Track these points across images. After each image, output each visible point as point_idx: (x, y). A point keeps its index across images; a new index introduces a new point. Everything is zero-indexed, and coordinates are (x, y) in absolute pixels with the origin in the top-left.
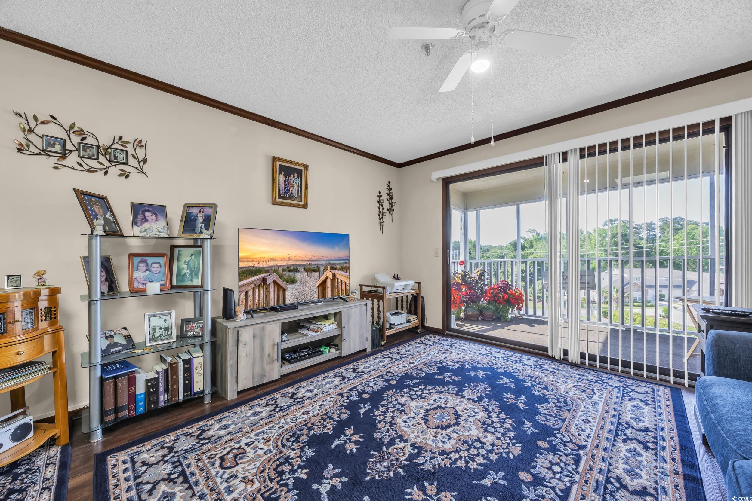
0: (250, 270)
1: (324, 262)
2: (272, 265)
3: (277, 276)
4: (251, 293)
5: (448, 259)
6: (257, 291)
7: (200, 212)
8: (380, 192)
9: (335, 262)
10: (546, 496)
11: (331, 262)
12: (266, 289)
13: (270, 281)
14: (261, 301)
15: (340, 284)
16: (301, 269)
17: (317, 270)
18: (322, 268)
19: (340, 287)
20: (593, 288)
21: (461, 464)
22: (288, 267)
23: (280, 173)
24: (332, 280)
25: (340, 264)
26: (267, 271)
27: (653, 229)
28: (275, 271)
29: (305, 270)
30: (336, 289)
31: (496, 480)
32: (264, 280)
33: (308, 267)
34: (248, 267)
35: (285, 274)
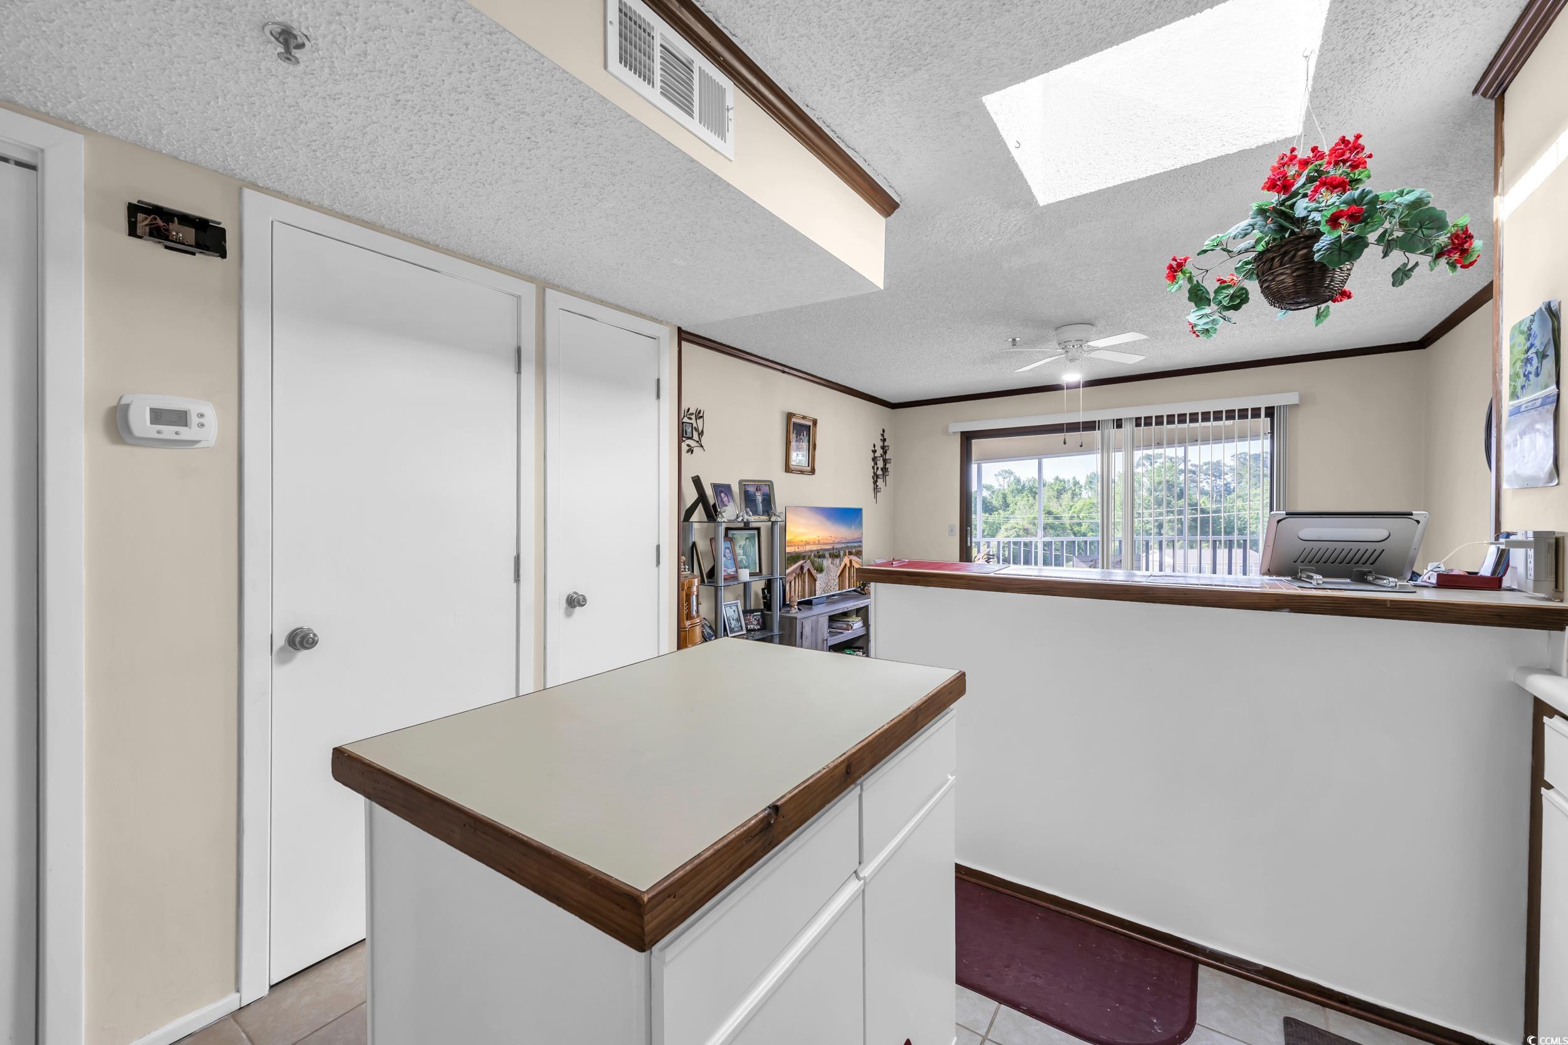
1: (843, 545)
2: (806, 550)
3: (810, 564)
4: (793, 583)
5: (969, 539)
6: (797, 580)
7: (757, 490)
8: (874, 446)
11: (849, 545)
13: (805, 570)
14: (800, 593)
16: (827, 555)
18: (842, 553)
23: (793, 433)
25: (855, 547)
30: (852, 580)
32: (802, 567)
33: (832, 552)
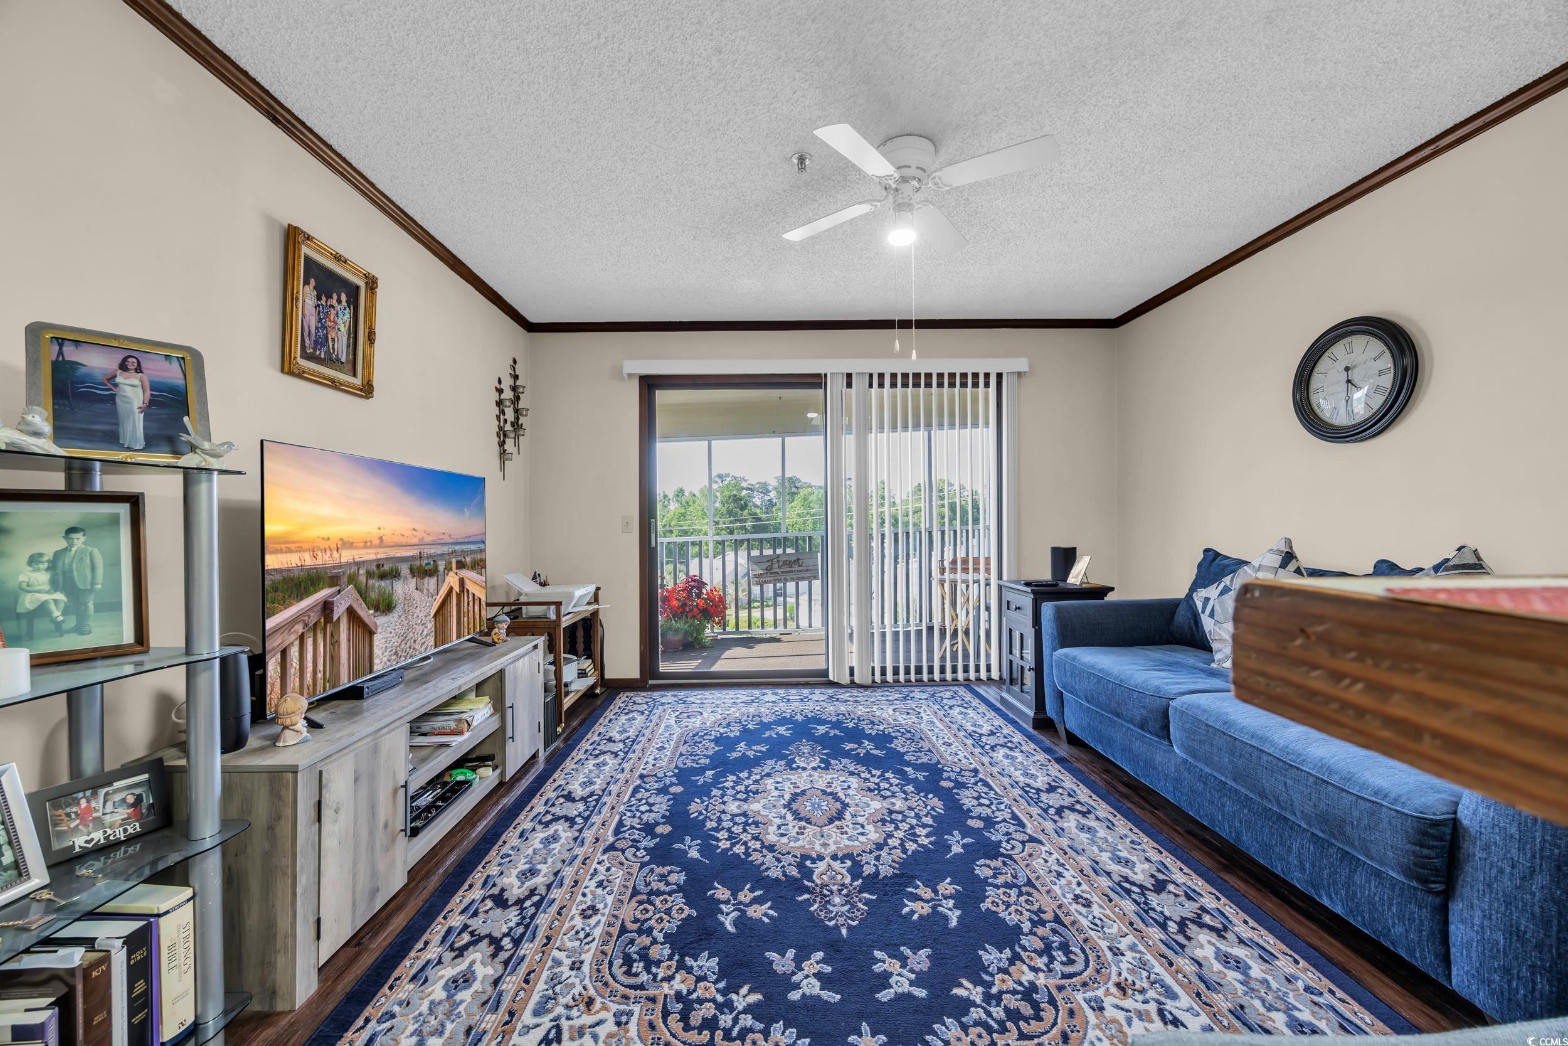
0: (291, 579)
1: (445, 549)
2: (344, 560)
3: (356, 595)
4: (294, 652)
5: (653, 536)
6: (309, 642)
7: (123, 367)
8: (500, 381)
9: (464, 547)
10: (1010, 831)
12: (332, 635)
13: (339, 611)
14: (320, 675)
15: (471, 604)
16: (404, 569)
17: (432, 572)
18: (441, 565)
19: (471, 613)
20: (816, 578)
21: (911, 847)
22: (378, 566)
23: (306, 283)
24: (458, 596)
26: (334, 581)
27: (766, 492)
28: (352, 579)
29: (413, 572)
30: (466, 619)
31: (961, 842)
32: (327, 607)
33: (417, 563)
34: (289, 570)
35: (373, 587)
